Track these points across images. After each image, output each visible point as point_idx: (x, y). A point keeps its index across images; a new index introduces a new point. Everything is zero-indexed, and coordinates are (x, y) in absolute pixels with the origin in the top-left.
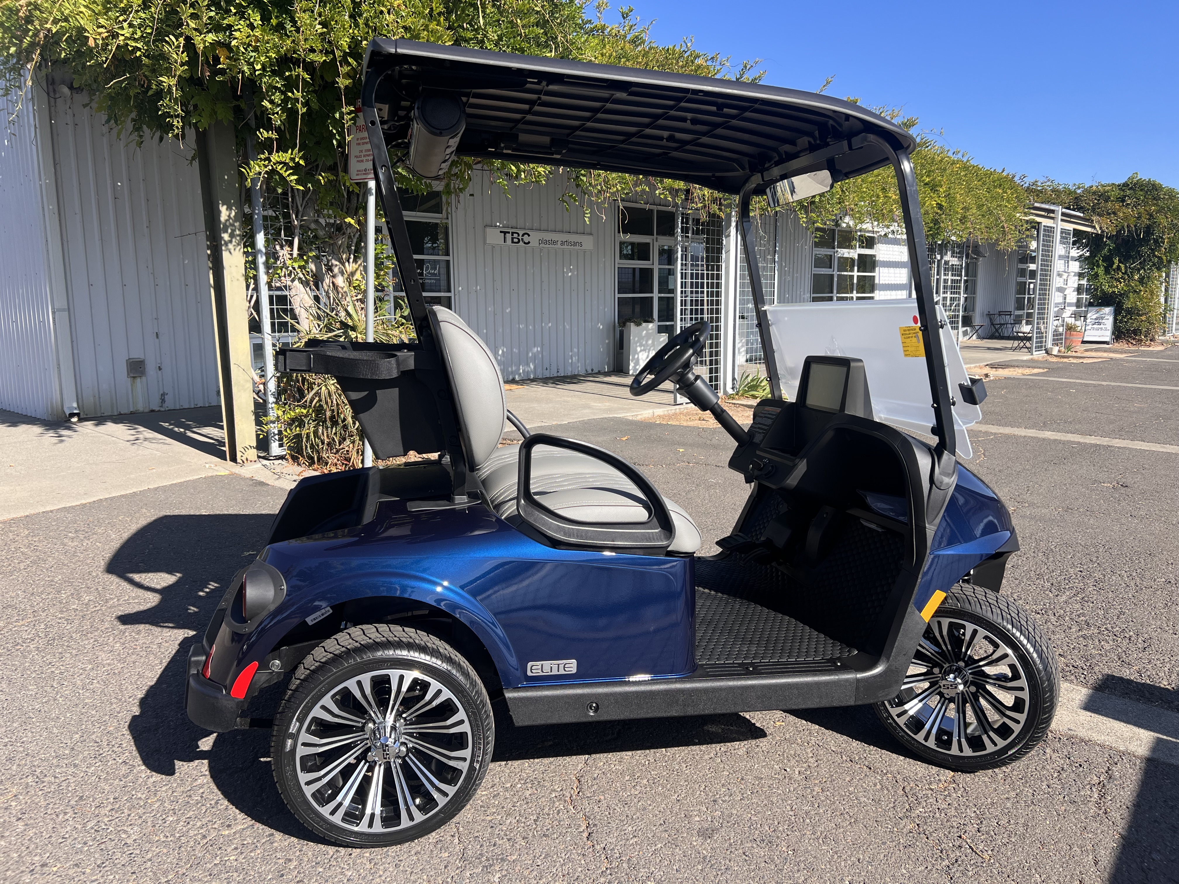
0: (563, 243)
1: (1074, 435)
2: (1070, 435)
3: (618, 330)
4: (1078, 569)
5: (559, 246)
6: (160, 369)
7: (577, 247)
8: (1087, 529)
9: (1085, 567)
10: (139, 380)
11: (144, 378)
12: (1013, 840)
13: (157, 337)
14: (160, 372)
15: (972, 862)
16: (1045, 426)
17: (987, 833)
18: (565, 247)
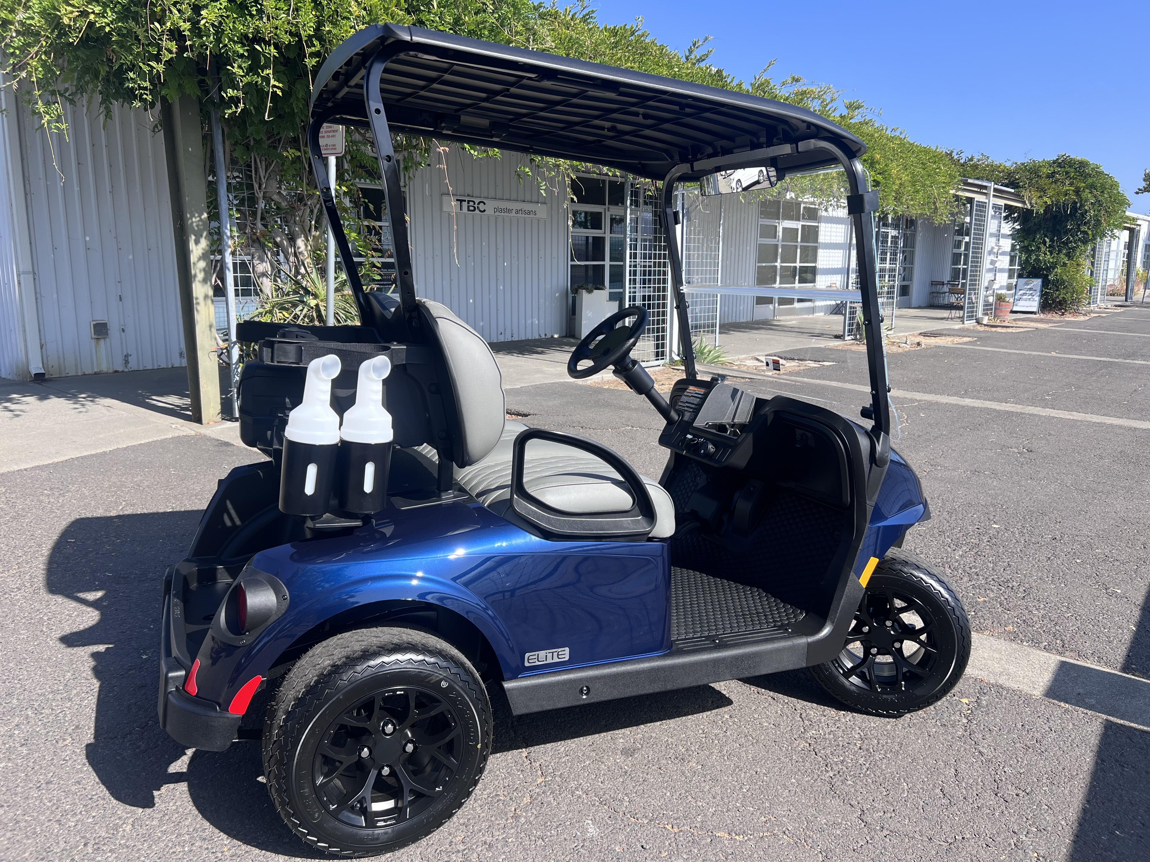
0: (517, 212)
1: (991, 402)
2: (988, 402)
3: (571, 296)
4: (977, 527)
5: (513, 214)
6: (123, 330)
7: (532, 216)
8: (989, 490)
9: (982, 525)
10: (102, 341)
11: (108, 340)
12: (888, 756)
13: (121, 300)
14: (123, 334)
15: (852, 773)
16: (966, 394)
17: (867, 750)
18: (520, 215)
